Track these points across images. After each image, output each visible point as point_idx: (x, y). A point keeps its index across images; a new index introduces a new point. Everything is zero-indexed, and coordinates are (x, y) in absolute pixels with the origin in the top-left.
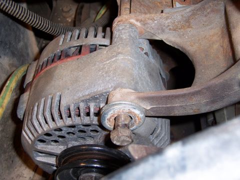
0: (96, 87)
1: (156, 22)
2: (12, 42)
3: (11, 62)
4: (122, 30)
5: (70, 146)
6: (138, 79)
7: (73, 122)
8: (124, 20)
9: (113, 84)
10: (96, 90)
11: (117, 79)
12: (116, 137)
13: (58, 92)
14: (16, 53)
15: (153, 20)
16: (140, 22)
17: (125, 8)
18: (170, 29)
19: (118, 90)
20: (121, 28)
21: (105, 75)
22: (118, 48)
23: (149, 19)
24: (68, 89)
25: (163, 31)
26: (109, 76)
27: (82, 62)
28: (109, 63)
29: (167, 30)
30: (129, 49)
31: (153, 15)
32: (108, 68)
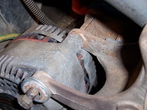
0: (33, 63)
1: (96, 43)
2: (22, 18)
3: (15, 29)
4: (71, 37)
5: (6, 92)
6: (61, 72)
7: (10, 78)
8: (77, 32)
9: (42, 67)
10: (31, 65)
11: (46, 65)
12: (20, 100)
13: (14, 56)
14: (21, 25)
15: (95, 40)
16: (86, 38)
17: (85, 26)
18: (104, 52)
19: (41, 71)
20: (71, 36)
21: (42, 59)
22: (61, 47)
23: (92, 39)
24: (19, 57)
25: (99, 51)
26: (44, 61)
27: (38, 45)
28: (50, 53)
29: (101, 52)
30: (67, 50)
31: (96, 38)
32: (47, 56)
